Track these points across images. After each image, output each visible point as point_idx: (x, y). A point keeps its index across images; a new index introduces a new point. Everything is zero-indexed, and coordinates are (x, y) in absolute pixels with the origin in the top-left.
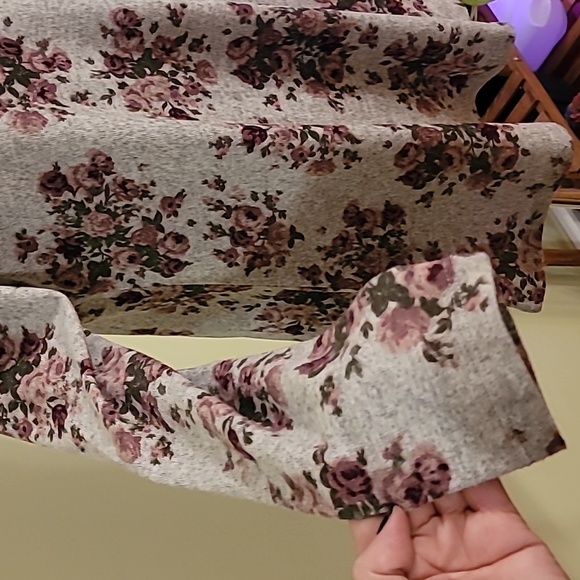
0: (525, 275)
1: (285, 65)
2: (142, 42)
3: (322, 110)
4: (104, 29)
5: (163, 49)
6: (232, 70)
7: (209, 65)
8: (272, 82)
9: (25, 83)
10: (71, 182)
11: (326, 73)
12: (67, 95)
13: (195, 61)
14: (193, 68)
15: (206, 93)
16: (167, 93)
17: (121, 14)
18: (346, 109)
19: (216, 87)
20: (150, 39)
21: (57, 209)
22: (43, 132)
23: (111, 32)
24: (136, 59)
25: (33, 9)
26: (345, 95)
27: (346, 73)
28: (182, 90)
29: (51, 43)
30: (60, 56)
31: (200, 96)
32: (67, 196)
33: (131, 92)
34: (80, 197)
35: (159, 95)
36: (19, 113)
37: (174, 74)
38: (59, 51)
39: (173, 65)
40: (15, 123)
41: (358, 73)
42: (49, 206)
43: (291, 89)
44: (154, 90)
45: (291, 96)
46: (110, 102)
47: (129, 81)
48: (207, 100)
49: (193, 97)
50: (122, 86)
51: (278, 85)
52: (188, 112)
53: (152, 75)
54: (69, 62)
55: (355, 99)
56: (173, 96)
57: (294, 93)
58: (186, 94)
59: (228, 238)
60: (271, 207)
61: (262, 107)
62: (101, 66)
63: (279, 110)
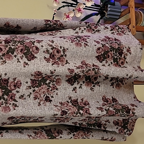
0: (128, 129)
5: (48, 77)
6: (66, 80)
7: (60, 79)
8: (77, 83)
9: (7, 95)
11: (93, 78)
12: (18, 97)
14: (55, 80)
15: (57, 89)
16: (46, 91)
17: (37, 72)
18: (95, 90)
19: (60, 86)
22: (9, 113)
24: (40, 80)
25: (13, 71)
26: (96, 85)
28: (50, 89)
29: (17, 78)
30: (19, 82)
31: (55, 90)
33: (36, 92)
35: (44, 92)
36: (4, 107)
37: (49, 83)
38: (19, 80)
39: (50, 80)
40: (2, 110)
44: (42, 90)
45: (80, 87)
46: (29, 97)
47: (36, 89)
48: (57, 91)
49: (53, 91)
50: (34, 91)
51: (78, 84)
52: (50, 97)
53: (43, 85)
54: (21, 84)
55: (98, 86)
56: (48, 91)
57: (82, 86)
58: (51, 90)
59: (49, 55)
60: (64, 52)
61: (71, 92)
62: (29, 84)
63: (76, 92)
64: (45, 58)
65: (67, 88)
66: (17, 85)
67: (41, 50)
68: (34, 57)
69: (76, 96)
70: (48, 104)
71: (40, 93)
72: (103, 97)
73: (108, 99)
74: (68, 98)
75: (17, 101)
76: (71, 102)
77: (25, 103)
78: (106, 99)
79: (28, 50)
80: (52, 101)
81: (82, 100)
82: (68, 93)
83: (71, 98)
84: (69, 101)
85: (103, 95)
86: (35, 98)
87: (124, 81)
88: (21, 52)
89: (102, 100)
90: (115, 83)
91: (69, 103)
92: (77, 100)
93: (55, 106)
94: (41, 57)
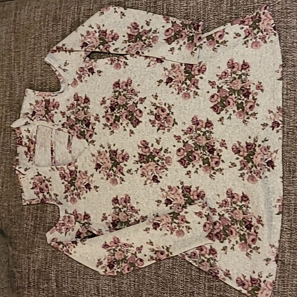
1: (197, 159)
2: (149, 150)
3: (206, 179)
4: (139, 146)
5: (156, 152)
6: (178, 160)
7: (170, 158)
8: (191, 165)
9: (116, 167)
10: (119, 202)
11: (213, 162)
12: (126, 170)
13: (166, 156)
14: (165, 159)
15: (166, 169)
16: (154, 169)
17: (143, 142)
18: (216, 179)
19: (170, 167)
20: (152, 149)
21: (114, 208)
23: (141, 147)
24: (148, 155)
26: (217, 173)
27: (221, 162)
29: (125, 151)
30: (126, 155)
31: (164, 170)
32: (117, 205)
34: (121, 207)
35: (151, 170)
36: (113, 179)
37: (158, 161)
38: (127, 153)
39: (159, 158)
41: (226, 163)
42: (113, 207)
43: (197, 169)
44: (150, 168)
45: (196, 172)
46: (137, 173)
47: (143, 165)
48: (166, 172)
49: (162, 171)
50: (141, 166)
51: (193, 167)
52: (158, 177)
53: (151, 162)
54: (128, 157)
55: (221, 174)
56: (156, 170)
57: (198, 170)
58: (160, 169)
59: (154, 116)
60: (169, 110)
61: (184, 175)
62: (137, 158)
63: (190, 177)
64: (150, 120)
65: (179, 171)
66: (125, 158)
67: (145, 112)
68: (139, 122)
69: (190, 182)
70: (155, 184)
71: (147, 170)
72: (229, 191)
73: (235, 195)
74: (179, 183)
75: (124, 175)
76: (182, 189)
77: (132, 179)
78: (232, 194)
79: (132, 115)
80: (159, 182)
81: (197, 188)
82: (180, 177)
83: (183, 183)
84: (180, 186)
85: (229, 187)
86: (143, 175)
87: (263, 173)
88: (126, 118)
89: (225, 194)
90: (247, 173)
91: (179, 188)
92: (191, 187)
93: (161, 189)
94: (146, 120)
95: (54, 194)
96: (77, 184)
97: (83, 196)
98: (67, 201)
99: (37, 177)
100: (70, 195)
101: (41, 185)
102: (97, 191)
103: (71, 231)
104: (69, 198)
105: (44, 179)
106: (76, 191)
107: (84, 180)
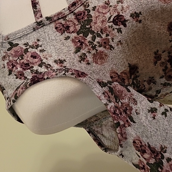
95: (55, 61)
96: (96, 26)
97: (116, 40)
98: (89, 64)
99: (12, 52)
100: (89, 52)
101: (22, 59)
102: (140, 22)
103: (134, 107)
104: (90, 58)
105: (24, 48)
106: (98, 39)
107: (108, 15)
